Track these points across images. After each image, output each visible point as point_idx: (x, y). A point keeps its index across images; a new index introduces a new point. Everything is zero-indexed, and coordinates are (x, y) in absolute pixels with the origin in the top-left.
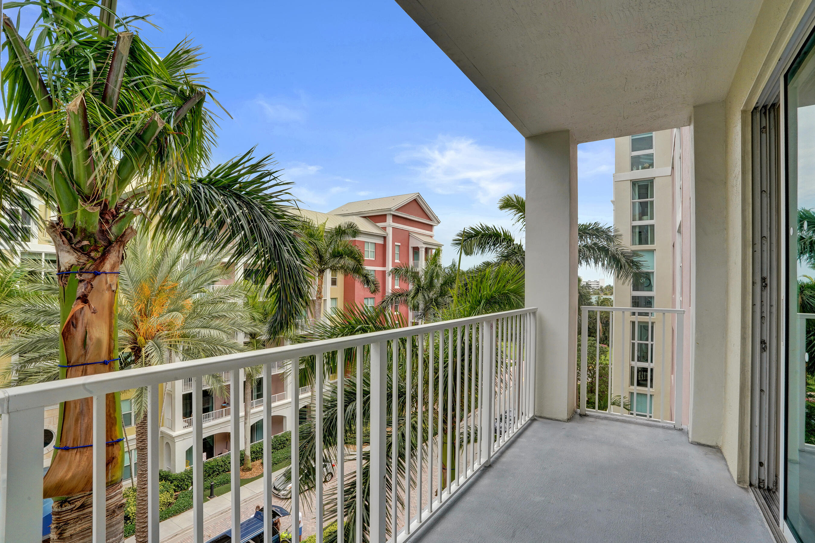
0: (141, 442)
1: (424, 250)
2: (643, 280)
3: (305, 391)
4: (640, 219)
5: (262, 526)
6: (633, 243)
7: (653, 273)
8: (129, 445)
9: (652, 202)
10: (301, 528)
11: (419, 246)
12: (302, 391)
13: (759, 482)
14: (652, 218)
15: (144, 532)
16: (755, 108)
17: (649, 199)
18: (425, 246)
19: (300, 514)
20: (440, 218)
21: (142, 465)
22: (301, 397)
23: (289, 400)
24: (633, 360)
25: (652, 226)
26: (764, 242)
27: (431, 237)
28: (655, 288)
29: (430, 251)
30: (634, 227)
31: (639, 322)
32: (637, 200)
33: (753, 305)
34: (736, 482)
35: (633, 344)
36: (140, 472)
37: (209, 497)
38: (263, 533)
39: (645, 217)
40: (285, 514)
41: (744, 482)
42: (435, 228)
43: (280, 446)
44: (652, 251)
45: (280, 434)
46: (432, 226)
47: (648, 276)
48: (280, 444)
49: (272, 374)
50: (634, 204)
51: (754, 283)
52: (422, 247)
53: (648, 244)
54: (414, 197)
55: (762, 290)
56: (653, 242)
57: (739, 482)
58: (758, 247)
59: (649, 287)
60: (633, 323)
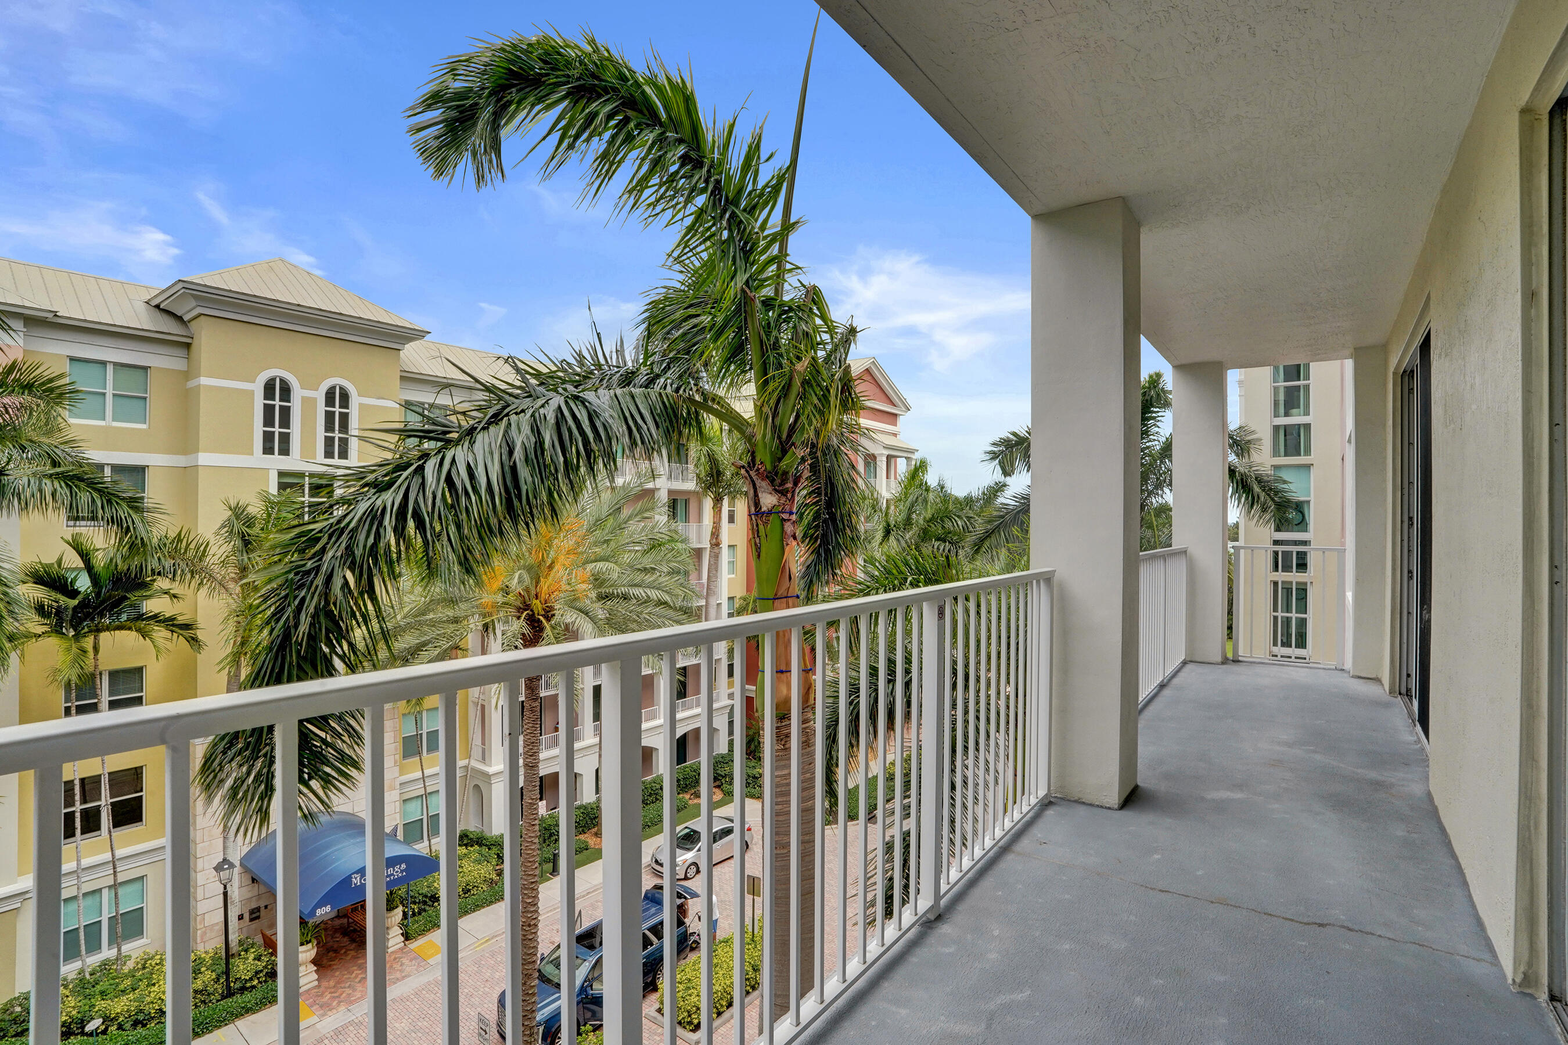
0: (531, 756)
1: (885, 459)
2: (1292, 515)
3: (686, 708)
4: (1287, 414)
5: (661, 910)
6: (1276, 453)
7: (1308, 502)
8: (427, 784)
9: (1307, 388)
10: (717, 920)
11: (876, 453)
12: (682, 707)
13: (1407, 691)
14: (1307, 413)
15: (533, 889)
16: (1405, 371)
17: (1301, 383)
18: (886, 452)
19: (714, 898)
20: (910, 401)
21: (531, 791)
22: (679, 716)
23: (660, 721)
24: (1275, 644)
25: (1307, 427)
26: (1411, 487)
27: (895, 435)
28: (1311, 526)
29: (893, 460)
30: (1276, 428)
31: (1283, 582)
32: (1282, 384)
33: (1402, 540)
34: (1388, 691)
35: (1276, 618)
36: (530, 801)
37: (551, 874)
38: (661, 923)
39: (1294, 411)
40: (694, 895)
41: (1395, 692)
42: (901, 420)
43: (650, 799)
44: (1308, 467)
45: (649, 778)
46: (895, 415)
47: (1300, 507)
48: (650, 795)
49: (643, 674)
50: (1276, 389)
51: (1402, 522)
52: (882, 454)
53: (1299, 455)
54: (866, 365)
55: (1409, 528)
56: (1308, 452)
57: (1390, 693)
58: (1406, 491)
59: (1302, 524)
60: (1276, 584)
